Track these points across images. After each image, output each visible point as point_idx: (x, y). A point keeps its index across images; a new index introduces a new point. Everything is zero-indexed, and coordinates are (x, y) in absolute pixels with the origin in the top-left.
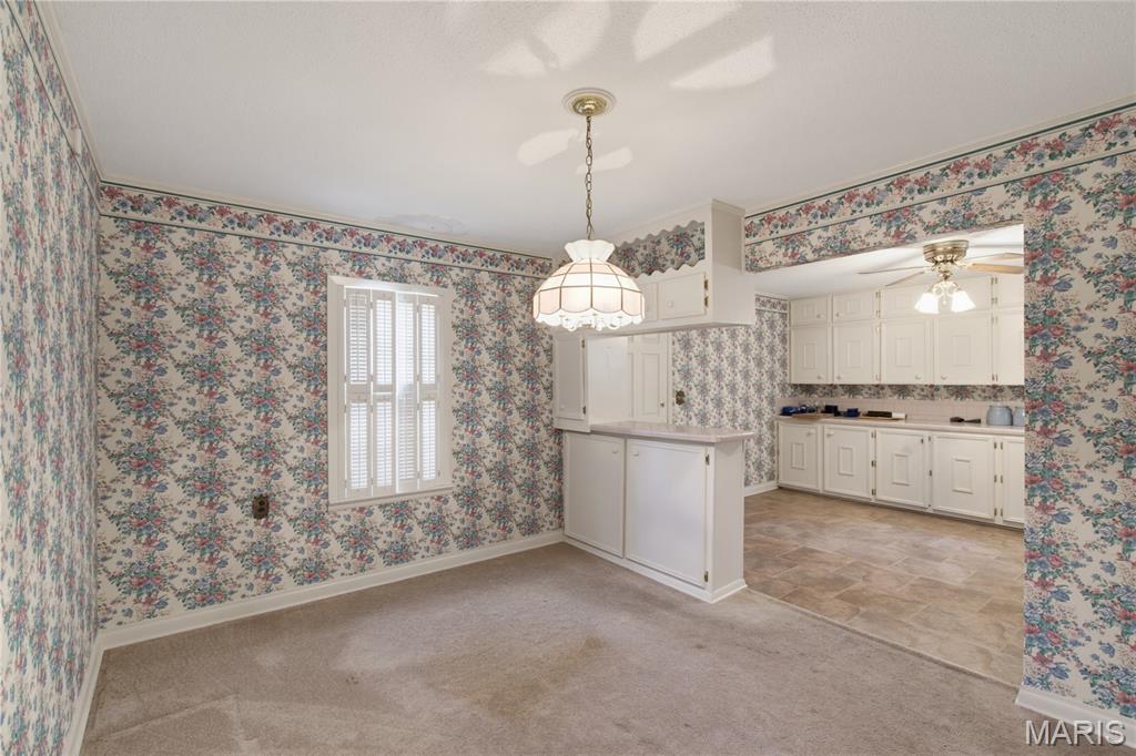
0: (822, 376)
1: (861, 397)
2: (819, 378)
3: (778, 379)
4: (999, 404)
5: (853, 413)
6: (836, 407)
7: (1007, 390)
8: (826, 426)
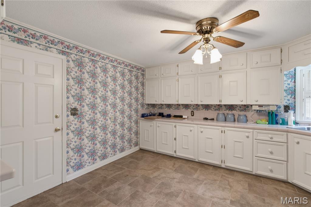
0: (157, 100)
1: (172, 109)
2: (156, 101)
3: (140, 102)
4: (221, 112)
5: (169, 116)
6: (163, 114)
7: (223, 106)
8: (157, 122)
